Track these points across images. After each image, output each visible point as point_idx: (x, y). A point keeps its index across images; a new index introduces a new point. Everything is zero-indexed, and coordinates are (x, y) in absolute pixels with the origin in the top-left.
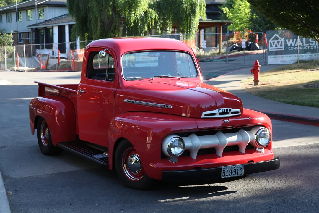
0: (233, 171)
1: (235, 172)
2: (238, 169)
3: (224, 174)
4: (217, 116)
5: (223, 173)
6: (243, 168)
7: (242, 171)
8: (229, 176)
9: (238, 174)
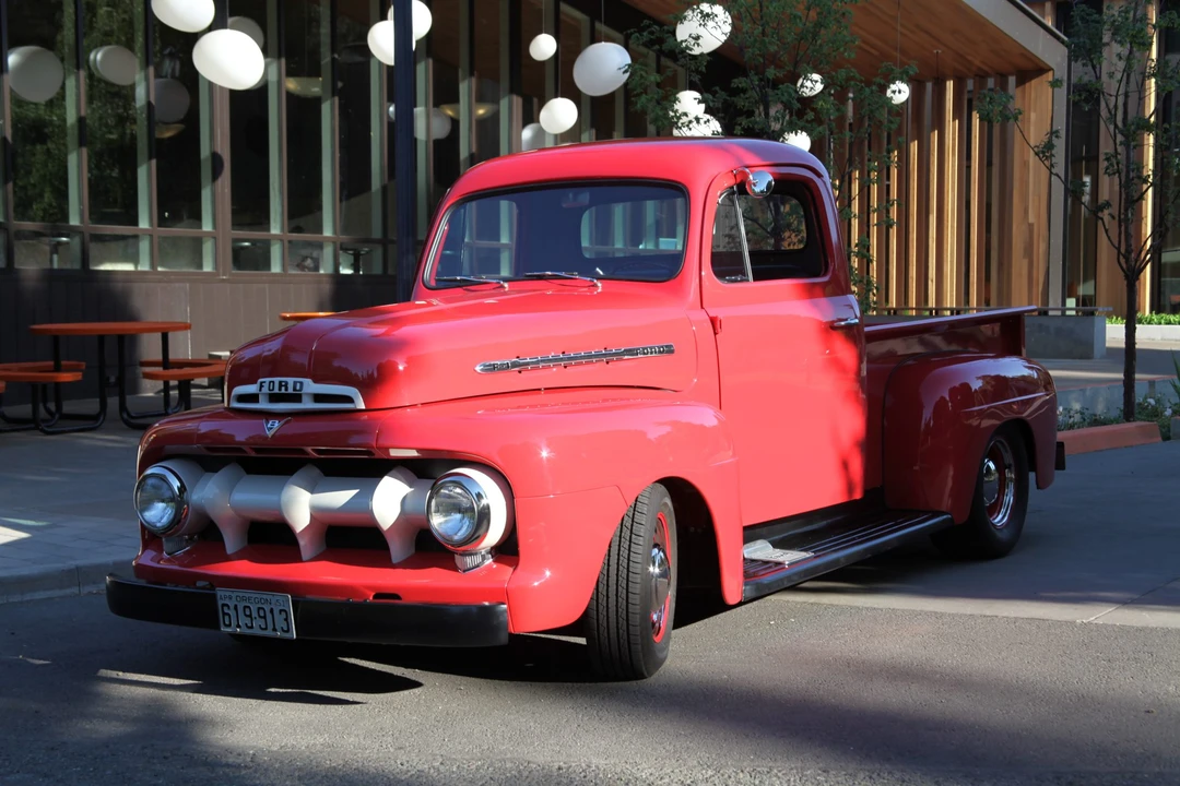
0: (255, 614)
1: (265, 617)
2: (272, 611)
3: (227, 618)
4: (263, 405)
5: (224, 614)
6: (288, 607)
7: (286, 620)
8: (244, 630)
9: (275, 630)
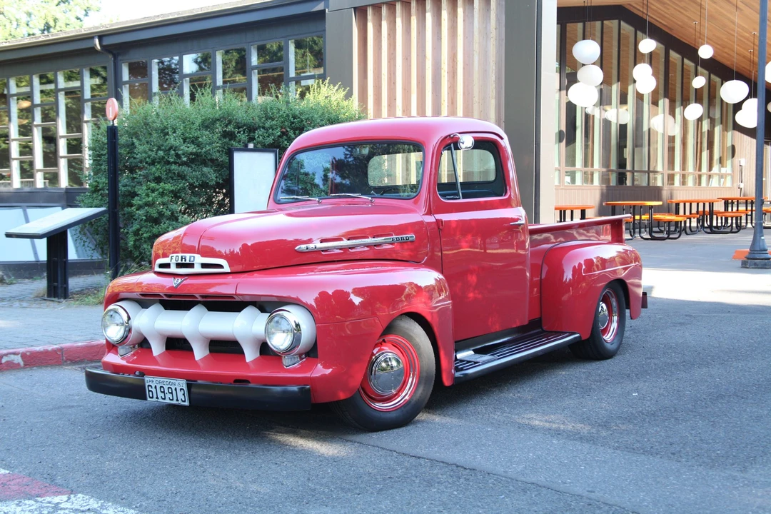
0: (166, 391)
1: (172, 393)
2: (176, 389)
3: (151, 393)
4: (173, 269)
5: (149, 391)
6: (185, 387)
7: (184, 394)
8: (160, 400)
9: (177, 400)
